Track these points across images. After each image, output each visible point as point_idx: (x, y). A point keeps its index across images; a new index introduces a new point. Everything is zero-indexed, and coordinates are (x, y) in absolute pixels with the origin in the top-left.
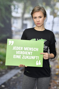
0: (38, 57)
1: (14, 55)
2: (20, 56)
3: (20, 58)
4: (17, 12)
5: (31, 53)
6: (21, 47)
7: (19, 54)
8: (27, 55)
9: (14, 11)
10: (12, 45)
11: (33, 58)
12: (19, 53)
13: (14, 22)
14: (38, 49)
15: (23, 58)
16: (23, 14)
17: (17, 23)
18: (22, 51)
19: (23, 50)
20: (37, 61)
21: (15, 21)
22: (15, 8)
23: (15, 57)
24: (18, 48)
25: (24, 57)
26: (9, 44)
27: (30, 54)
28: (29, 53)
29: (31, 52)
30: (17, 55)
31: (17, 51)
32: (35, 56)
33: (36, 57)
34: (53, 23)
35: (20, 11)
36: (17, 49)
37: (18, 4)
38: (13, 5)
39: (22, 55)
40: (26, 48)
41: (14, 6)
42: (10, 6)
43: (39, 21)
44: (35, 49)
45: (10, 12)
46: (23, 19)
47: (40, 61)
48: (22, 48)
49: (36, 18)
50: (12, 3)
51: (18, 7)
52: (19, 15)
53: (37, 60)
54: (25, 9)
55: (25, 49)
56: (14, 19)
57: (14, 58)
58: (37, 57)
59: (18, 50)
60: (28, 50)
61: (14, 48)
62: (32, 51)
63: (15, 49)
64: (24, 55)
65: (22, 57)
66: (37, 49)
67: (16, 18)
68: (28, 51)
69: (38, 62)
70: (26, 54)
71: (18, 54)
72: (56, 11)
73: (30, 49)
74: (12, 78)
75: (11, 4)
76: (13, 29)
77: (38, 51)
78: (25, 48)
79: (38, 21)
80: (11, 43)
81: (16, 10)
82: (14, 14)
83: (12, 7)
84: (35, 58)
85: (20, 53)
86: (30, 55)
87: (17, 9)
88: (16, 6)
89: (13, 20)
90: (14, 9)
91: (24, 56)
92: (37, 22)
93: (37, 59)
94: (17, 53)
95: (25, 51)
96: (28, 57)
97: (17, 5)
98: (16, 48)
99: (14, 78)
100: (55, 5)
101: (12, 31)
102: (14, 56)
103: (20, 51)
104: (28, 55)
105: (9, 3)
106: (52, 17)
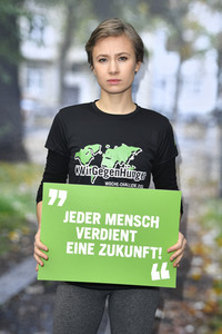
0: (157, 252)
1: (69, 243)
2: (90, 244)
3: (89, 253)
4: (41, 43)
5: (130, 235)
6: (95, 214)
7: (86, 237)
8: (116, 243)
9: (30, 39)
10: (61, 204)
11: (140, 252)
12: (87, 233)
13: (28, 81)
14: (157, 222)
15: (101, 253)
16: (65, 47)
17: (41, 81)
18: (96, 226)
19: (102, 225)
20: (155, 266)
21: (35, 76)
22: (32, 28)
23: (73, 250)
24: (85, 217)
25: (105, 251)
26: (51, 203)
27: (127, 240)
28: (125, 235)
29: (134, 232)
30: (79, 241)
31: (80, 226)
32: (145, 248)
33: (151, 252)
34: (179, 81)
35: (53, 36)
36: (79, 222)
37: (44, 10)
38: (25, 14)
39: (97, 244)
40: (114, 215)
41: (30, 19)
42: (13, 19)
43: (117, 73)
44: (146, 221)
45: (15, 43)
46: (65, 67)
47: (165, 265)
48: (97, 218)
49: (104, 60)
50: (20, 6)
51: (45, 22)
52: (49, 52)
53: (156, 261)
54: (70, 28)
55: (111, 219)
56: (29, 67)
57: (68, 252)
58: (154, 249)
59: (84, 225)
60: (119, 224)
61: (69, 217)
62: (133, 228)
63: (71, 221)
64: (107, 242)
65: (97, 249)
66: (155, 222)
67: (36, 64)
68: (120, 228)
69: (159, 269)
70: (115, 239)
71: (83, 240)
72: (188, 35)
73: (129, 220)
74: (22, 292)
75: (18, 10)
76: (27, 105)
77: (157, 227)
78: (108, 215)
79: (113, 70)
80: (58, 200)
81: (36, 34)
82: (29, 50)
83: (23, 24)
84: (145, 252)
85: (90, 235)
86: (129, 243)
87: (42, 29)
88: (38, 20)
89: (25, 73)
90: (28, 28)
91: (104, 246)
92: (111, 73)
93: (154, 257)
94: (79, 236)
95: (108, 227)
96: (119, 250)
97: (42, 15)
98: (76, 215)
99: (32, 290)
100: (184, 11)
101: (24, 112)
102: (69, 248)
103: (92, 226)
104: (120, 243)
105: (9, 8)
106: (174, 58)
